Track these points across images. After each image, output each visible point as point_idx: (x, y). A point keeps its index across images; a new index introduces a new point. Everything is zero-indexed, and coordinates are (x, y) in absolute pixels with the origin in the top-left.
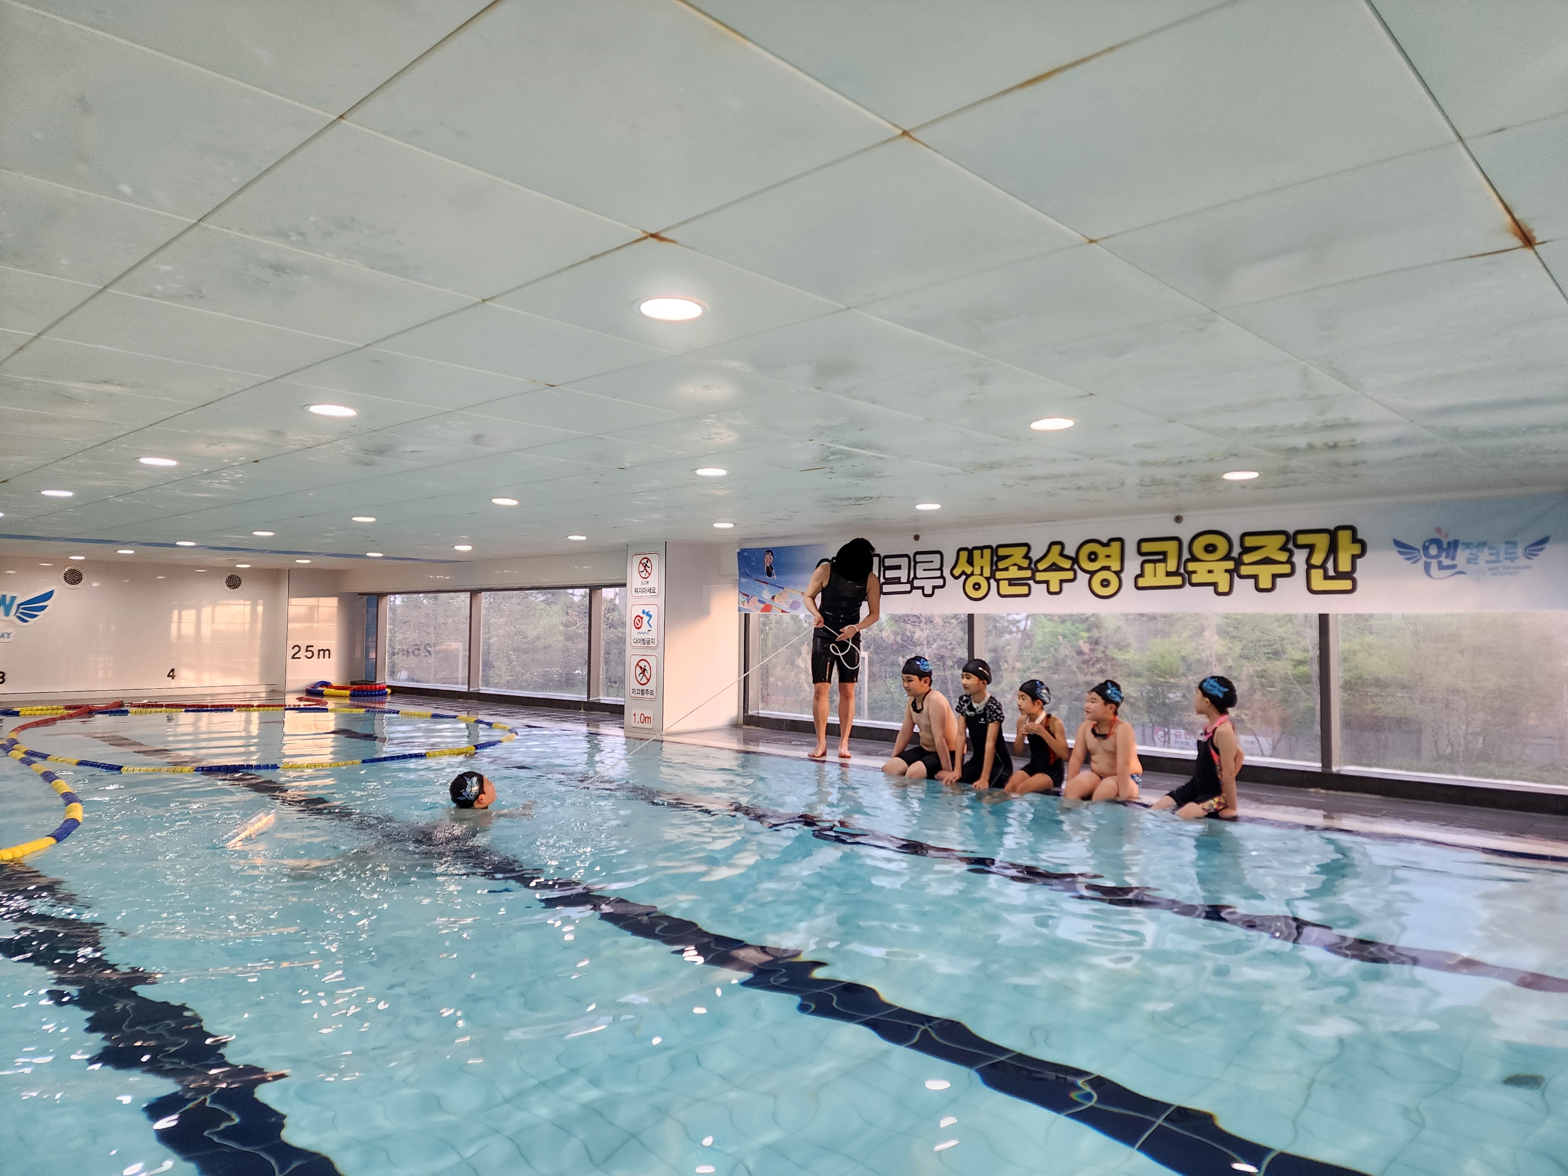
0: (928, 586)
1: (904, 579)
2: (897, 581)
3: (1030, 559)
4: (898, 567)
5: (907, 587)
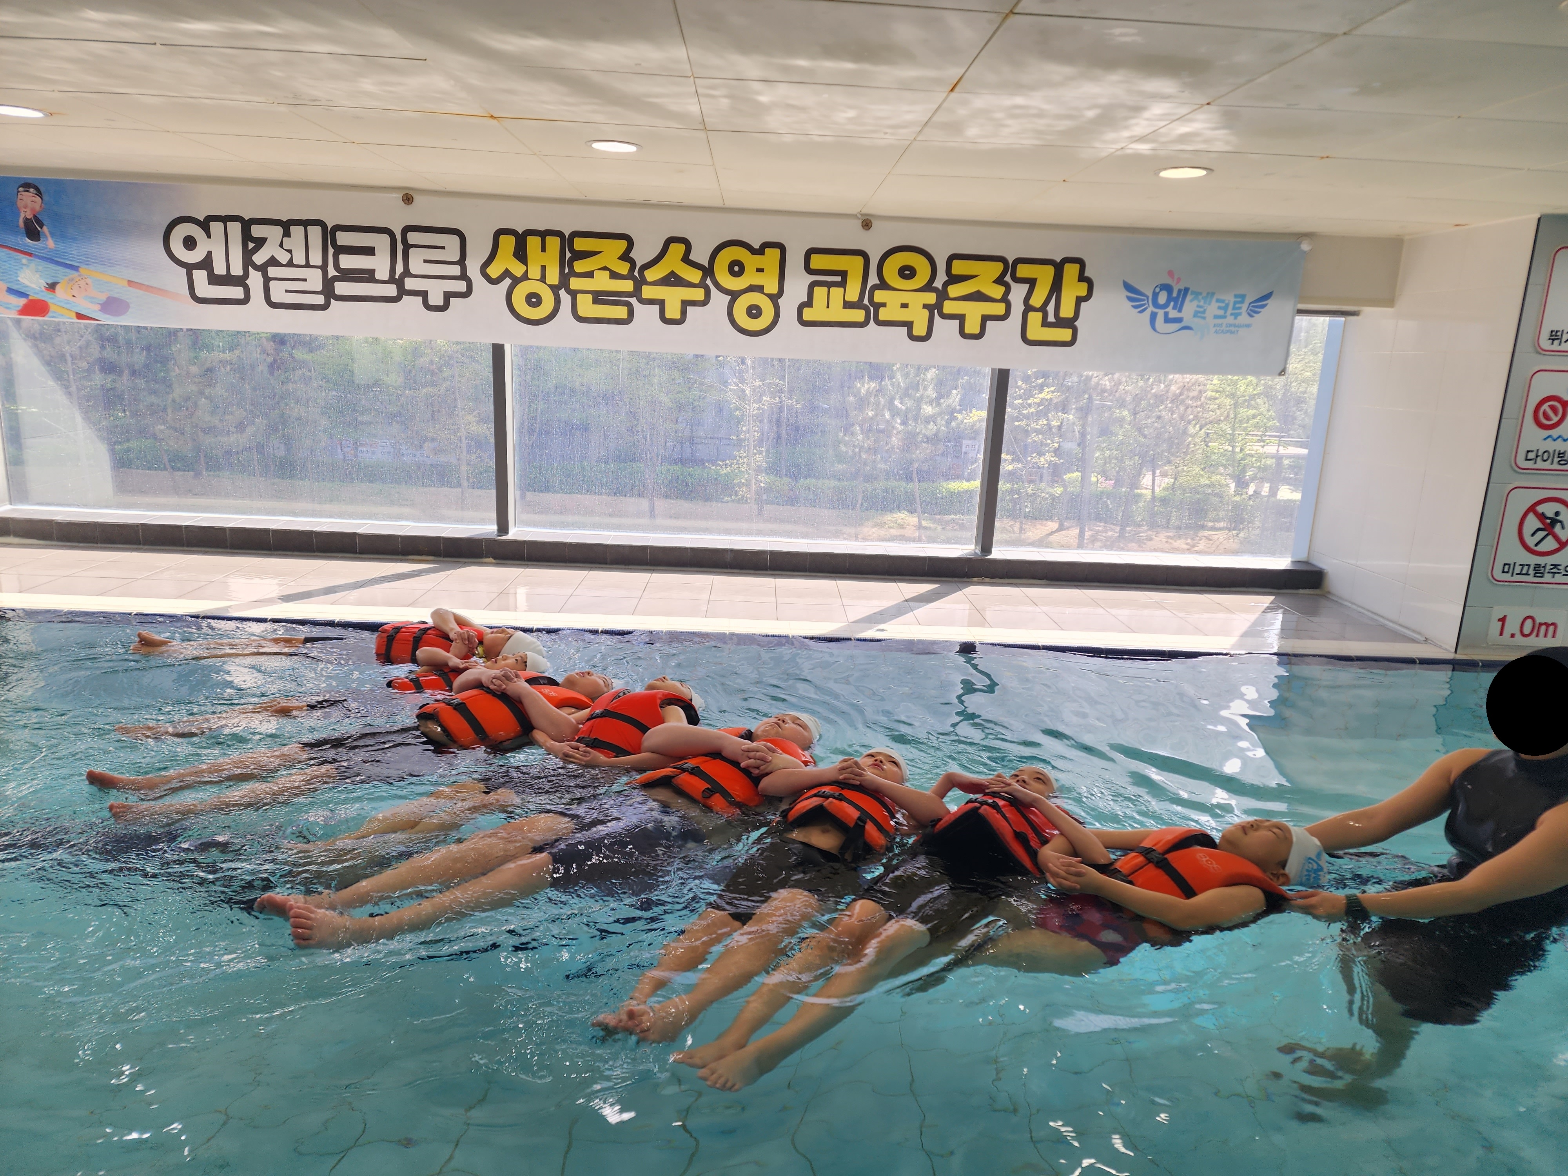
0: (436, 293)
1: (383, 273)
2: (368, 276)
3: (633, 263)
4: (369, 251)
5: (391, 290)
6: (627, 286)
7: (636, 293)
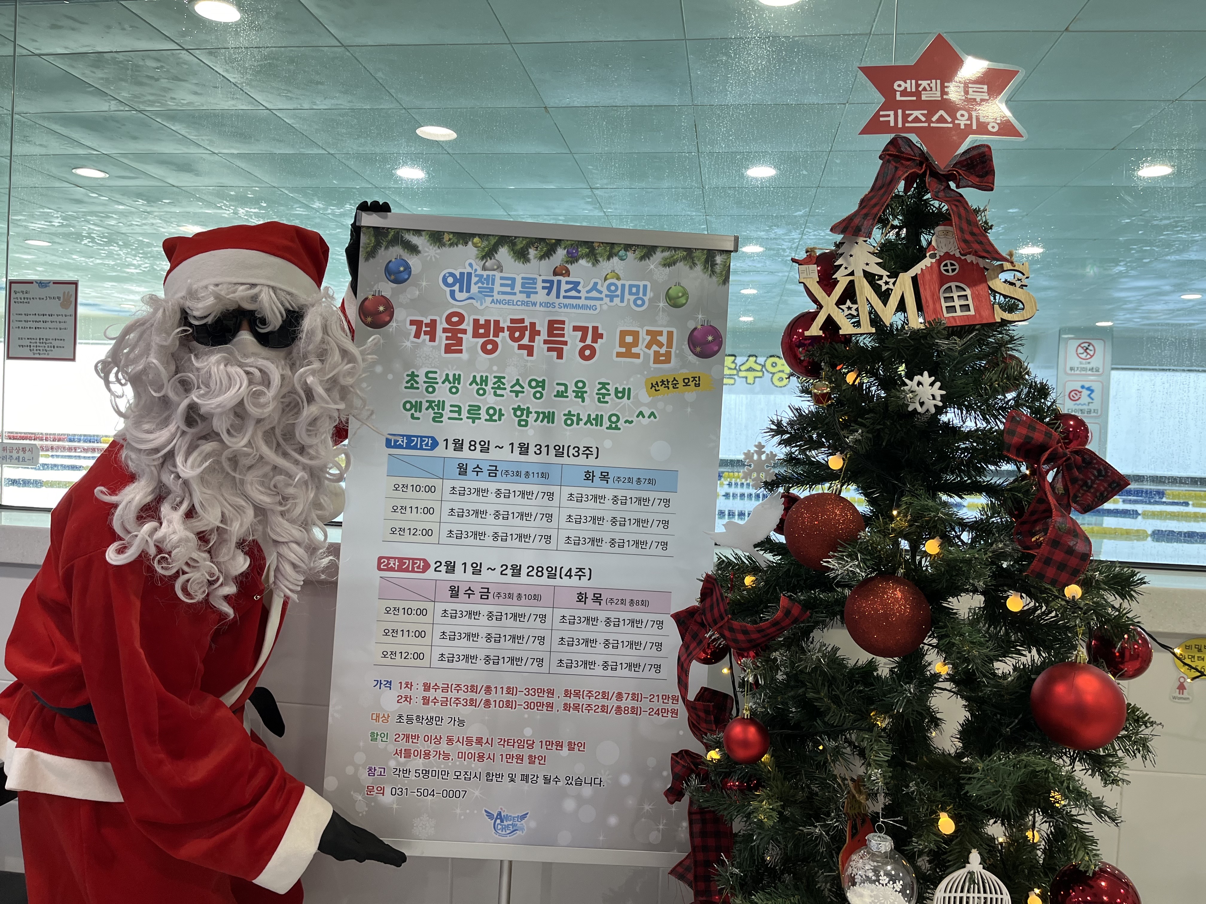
6: (735, 372)
7: (737, 375)
